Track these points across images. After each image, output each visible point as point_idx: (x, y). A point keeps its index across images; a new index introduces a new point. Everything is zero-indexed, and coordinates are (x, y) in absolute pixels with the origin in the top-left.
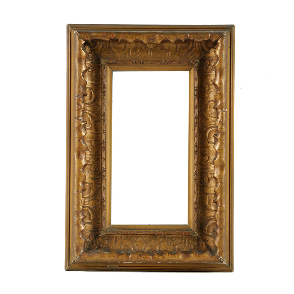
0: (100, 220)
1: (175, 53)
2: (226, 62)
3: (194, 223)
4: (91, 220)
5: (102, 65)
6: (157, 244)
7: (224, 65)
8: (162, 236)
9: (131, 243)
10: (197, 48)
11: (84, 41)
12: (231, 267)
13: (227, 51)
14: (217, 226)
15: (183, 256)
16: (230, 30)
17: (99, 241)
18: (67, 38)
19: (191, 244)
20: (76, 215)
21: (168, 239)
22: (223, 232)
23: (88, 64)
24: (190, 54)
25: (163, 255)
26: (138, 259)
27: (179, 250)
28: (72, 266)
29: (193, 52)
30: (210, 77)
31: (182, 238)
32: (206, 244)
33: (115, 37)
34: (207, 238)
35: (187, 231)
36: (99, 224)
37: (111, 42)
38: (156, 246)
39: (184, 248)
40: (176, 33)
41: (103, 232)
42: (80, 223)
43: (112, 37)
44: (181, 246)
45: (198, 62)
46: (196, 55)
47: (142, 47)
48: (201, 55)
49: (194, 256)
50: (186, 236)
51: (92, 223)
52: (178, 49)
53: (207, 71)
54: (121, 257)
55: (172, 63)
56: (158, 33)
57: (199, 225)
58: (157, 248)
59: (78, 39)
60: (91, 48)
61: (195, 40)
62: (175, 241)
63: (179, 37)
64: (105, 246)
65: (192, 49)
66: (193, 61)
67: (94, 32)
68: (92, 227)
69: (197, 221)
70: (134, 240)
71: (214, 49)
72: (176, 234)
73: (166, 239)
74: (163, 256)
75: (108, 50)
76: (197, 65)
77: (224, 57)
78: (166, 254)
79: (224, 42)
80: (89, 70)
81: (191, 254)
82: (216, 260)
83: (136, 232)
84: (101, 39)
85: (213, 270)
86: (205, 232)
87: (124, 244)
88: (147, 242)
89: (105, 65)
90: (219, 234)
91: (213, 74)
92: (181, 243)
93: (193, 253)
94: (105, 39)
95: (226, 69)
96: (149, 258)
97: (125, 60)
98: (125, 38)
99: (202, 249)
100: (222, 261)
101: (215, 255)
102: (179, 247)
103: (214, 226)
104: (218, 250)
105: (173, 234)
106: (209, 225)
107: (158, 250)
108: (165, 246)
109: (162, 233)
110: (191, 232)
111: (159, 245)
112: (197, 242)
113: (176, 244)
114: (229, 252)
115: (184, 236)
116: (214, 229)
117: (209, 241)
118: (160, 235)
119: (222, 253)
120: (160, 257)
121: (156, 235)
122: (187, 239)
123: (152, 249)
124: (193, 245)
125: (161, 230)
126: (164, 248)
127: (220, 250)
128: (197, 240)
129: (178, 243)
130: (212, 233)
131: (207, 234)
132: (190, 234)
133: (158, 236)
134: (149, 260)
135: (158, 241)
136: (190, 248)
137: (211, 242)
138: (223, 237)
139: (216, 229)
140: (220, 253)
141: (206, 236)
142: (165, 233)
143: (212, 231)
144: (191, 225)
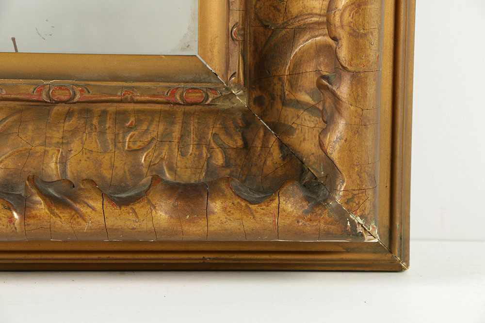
3: (228, 48)
6: (51, 144)
8: (76, 107)
12: (397, 252)
14: (339, 68)
15: (175, 208)
19: (213, 145)
21: (105, 121)
22: (365, 96)
25: (78, 206)
27: (157, 179)
31: (169, 117)
32: (282, 146)
34: (289, 115)
35: (195, 85)
38: (46, 152)
39: (179, 164)
44: (165, 152)
49: (224, 209)
50: (188, 108)
57: (249, 56)
58: (53, 165)
62: (136, 133)
69: (243, 35)
72: (143, 98)
73: (95, 121)
74: (76, 211)
78: (91, 203)
81: (213, 200)
82: (333, 228)
85: (314, 265)
86: (278, 87)
90: (347, 105)
92: (165, 139)
93: (224, 195)
96: (5, 220)
99: (265, 171)
100: (362, 235)
101: (328, 204)
102: (156, 157)
103: (321, 59)
104: (344, 181)
105: (129, 99)
106: (299, 55)
107: (55, 172)
108: (88, 155)
109: (75, 94)
110: (211, 89)
111: (59, 151)
112: (240, 133)
113: (139, 144)
114: (389, 180)
115: (177, 106)
116: (324, 77)
117: (297, 131)
118: (64, 104)
119: (359, 198)
120: (61, 215)
121: (46, 102)
122: (196, 121)
123: (26, 169)
124: (224, 150)
125: (69, 77)
126: (83, 162)
127: (353, 182)
128: (241, 125)
129: (149, 139)
130: (312, 95)
131: (287, 97)
132: (210, 99)
133: (57, 108)
134: (5, 231)
135: (58, 131)
136: (207, 165)
137: (306, 136)
138: (369, 121)
139: (333, 79)
140: (353, 198)
141: (285, 103)
142: (87, 95)
143: (314, 85)
144: (212, 52)
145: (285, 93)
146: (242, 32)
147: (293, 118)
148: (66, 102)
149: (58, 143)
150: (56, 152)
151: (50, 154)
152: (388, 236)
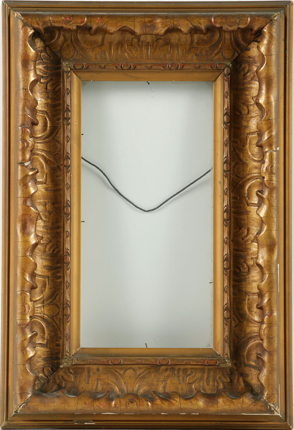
0: (61, 341)
1: (190, 50)
2: (278, 65)
3: (224, 345)
4: (46, 341)
5: (64, 71)
6: (160, 381)
7: (274, 70)
8: (169, 367)
9: (114, 380)
10: (228, 42)
11: (33, 31)
13: (278, 46)
14: (264, 350)
15: (206, 401)
16: (285, 9)
17: (59, 376)
18: (3, 25)
19: (219, 381)
20: (19, 331)
21: (179, 373)
22: (273, 360)
23: (40, 70)
24: (216, 52)
25: (171, 400)
26: (126, 407)
27: (199, 392)
28: (11, 421)
29: (221, 49)
30: (250, 91)
31: (203, 370)
32: (245, 381)
33: (86, 24)
34: (247, 369)
35: (212, 359)
36: (59, 346)
37: (79, 31)
38: (158, 384)
39: (207, 388)
40: (191, 16)
41: (66, 360)
42: (26, 346)
43: (81, 23)
44: (201, 384)
45: (228, 66)
46: (225, 53)
47: (132, 40)
48: (234, 53)
49: (223, 401)
50: (209, 367)
51: (47, 344)
52: (195, 44)
53: (245, 81)
54: (98, 404)
55: (184, 68)
56: (160, 17)
57: (232, 348)
58: (161, 389)
59: (23, 27)
60: (44, 41)
61: (224, 28)
62: (191, 377)
63: (196, 23)
64: (69, 385)
65: (219, 44)
66: (220, 64)
67: (50, 15)
68: (47, 352)
69: (230, 340)
70: (120, 374)
71: (256, 44)
72: (193, 363)
73: (176, 372)
74: (170, 402)
75: (74, 46)
76: (228, 70)
77: (274, 58)
78: (176, 399)
79: (274, 31)
80: (42, 81)
81: (219, 398)
82: (263, 408)
83: (123, 360)
84: (62, 27)
86: (242, 359)
87: (103, 382)
88: (144, 377)
89: (69, 72)
90: (267, 363)
91: (255, 86)
92: (201, 379)
93: (223, 396)
94: (69, 27)
95: (278, 77)
96: (146, 405)
97: (103, 64)
98: (104, 25)
99: (238, 390)
100: (274, 411)
101: (261, 400)
102: (198, 386)
103: (258, 349)
104: (266, 391)
105: (188, 364)
106: (250, 348)
107: (161, 391)
108: (173, 385)
109: (169, 362)
110: (218, 360)
111: (163, 383)
112: (229, 377)
113: (192, 381)
114: (284, 394)
115: (206, 366)
116: (259, 354)
117: (250, 376)
118: (165, 366)
119: (272, 397)
120: (165, 403)
121: (159, 365)
122: (213, 372)
123: (151, 390)
124: (223, 383)
125: (167, 356)
126: (171, 387)
127: (270, 391)
128: (229, 374)
129: (196, 379)
130: (255, 362)
131: (246, 363)
132: (218, 363)
133: (162, 367)
134: (145, 409)
135: (162, 376)
136: (217, 388)
137: (253, 378)
138: (275, 369)
139: (262, 354)
140: (270, 397)
141: (245, 366)
142: (173, 362)
143: (256, 359)
144: (218, 346)
145: (245, 362)
146: (229, 339)
147: (248, 371)
148: (165, 365)
149: (162, 381)
150: (162, 384)
151: (160, 384)
152: (284, 415)
